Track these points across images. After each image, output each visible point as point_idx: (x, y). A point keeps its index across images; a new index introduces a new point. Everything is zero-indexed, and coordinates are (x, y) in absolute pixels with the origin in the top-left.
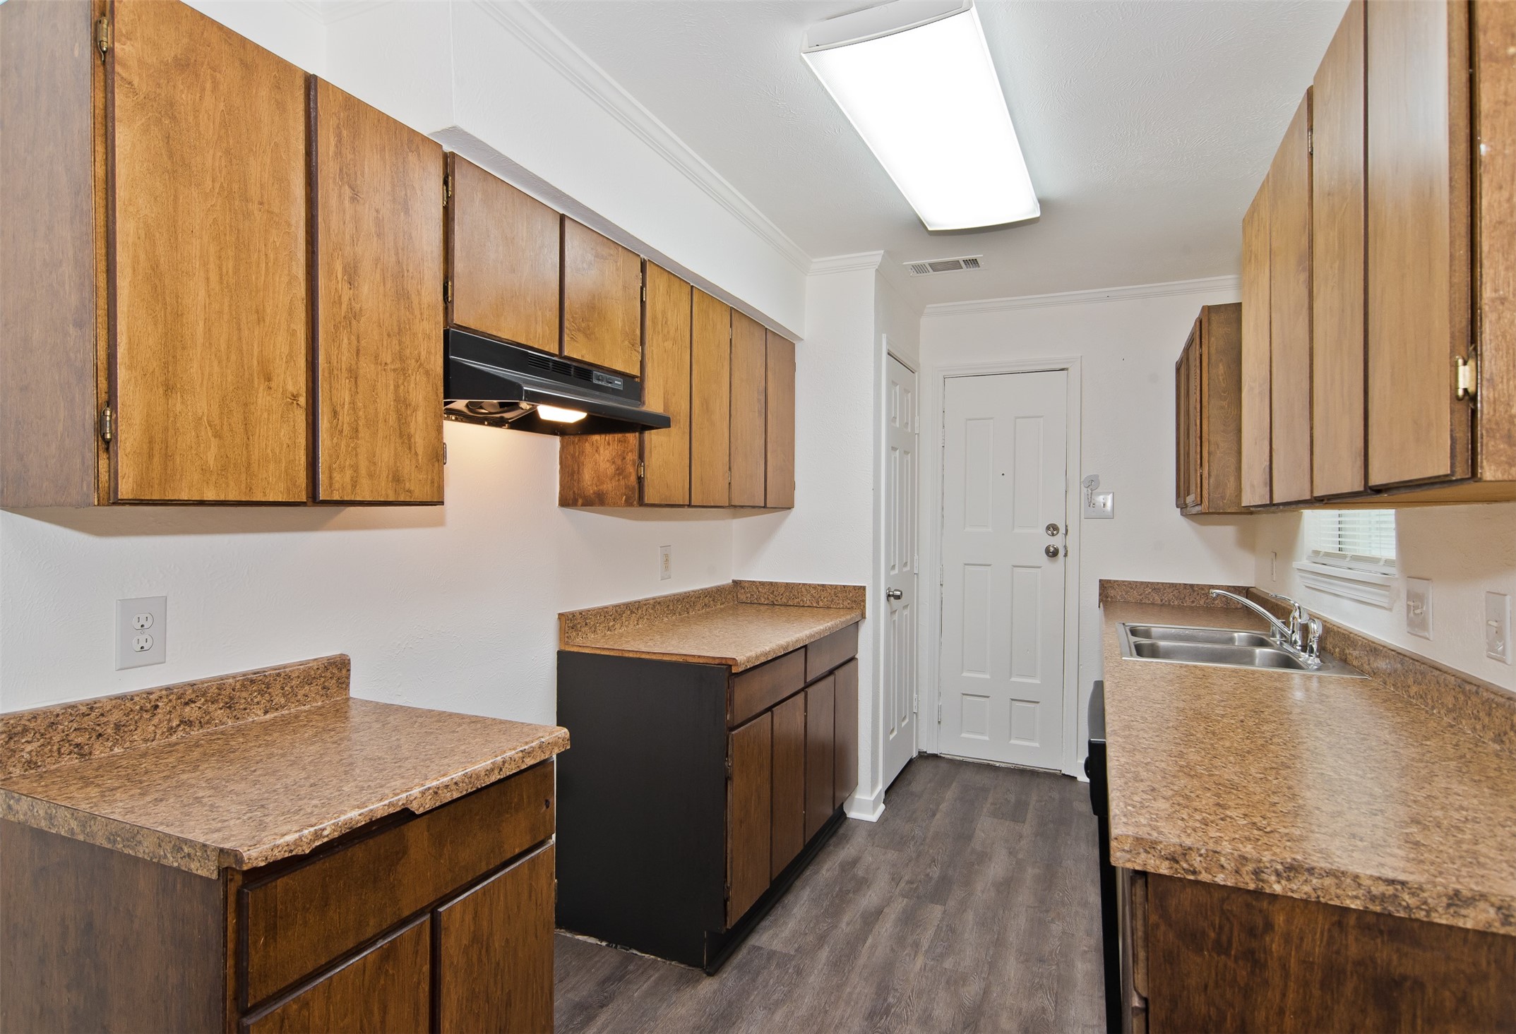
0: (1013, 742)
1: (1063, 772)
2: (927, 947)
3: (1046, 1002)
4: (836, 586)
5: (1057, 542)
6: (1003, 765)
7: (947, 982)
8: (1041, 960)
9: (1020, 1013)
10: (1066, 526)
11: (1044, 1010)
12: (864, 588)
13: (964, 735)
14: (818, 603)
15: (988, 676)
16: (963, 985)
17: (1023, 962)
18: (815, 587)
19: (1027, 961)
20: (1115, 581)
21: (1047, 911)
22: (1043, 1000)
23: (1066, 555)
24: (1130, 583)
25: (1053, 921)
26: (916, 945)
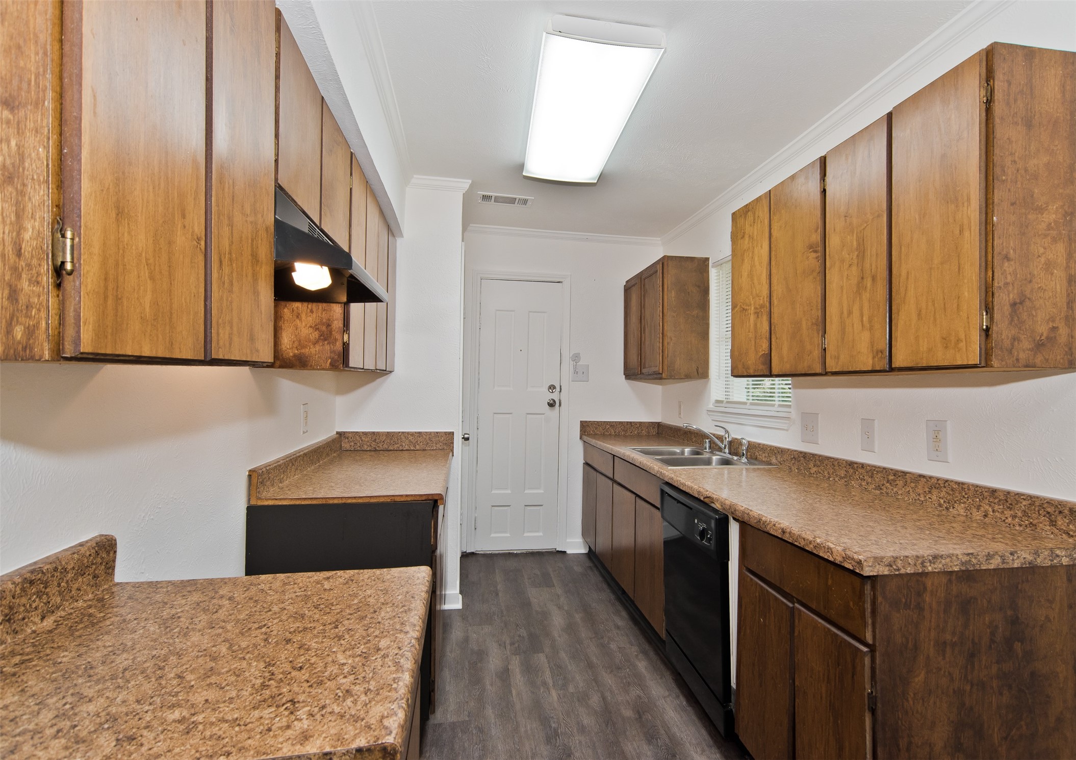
0: (526, 534)
1: (557, 549)
2: (552, 683)
3: (638, 692)
4: (431, 432)
5: (555, 396)
6: (519, 552)
7: (579, 700)
8: (619, 668)
9: (629, 703)
10: (560, 386)
11: (640, 697)
12: (453, 433)
13: (492, 535)
14: (415, 446)
15: (509, 492)
16: (589, 700)
17: (610, 673)
18: (412, 434)
19: (612, 671)
20: (590, 422)
21: (602, 638)
22: (635, 692)
23: (560, 405)
24: (598, 422)
25: (609, 643)
26: (544, 684)
